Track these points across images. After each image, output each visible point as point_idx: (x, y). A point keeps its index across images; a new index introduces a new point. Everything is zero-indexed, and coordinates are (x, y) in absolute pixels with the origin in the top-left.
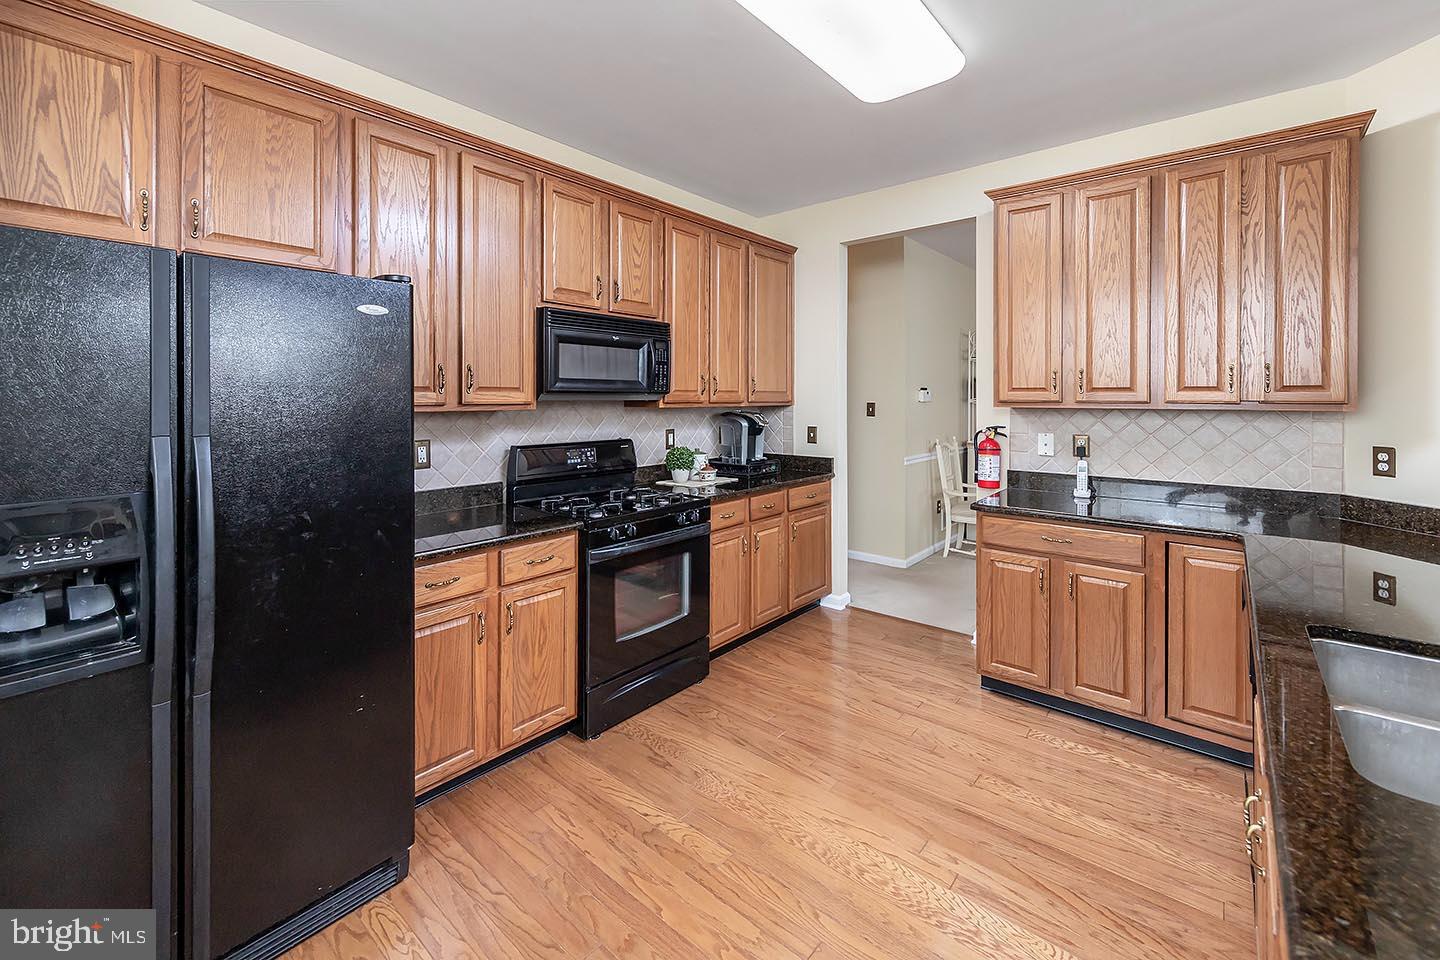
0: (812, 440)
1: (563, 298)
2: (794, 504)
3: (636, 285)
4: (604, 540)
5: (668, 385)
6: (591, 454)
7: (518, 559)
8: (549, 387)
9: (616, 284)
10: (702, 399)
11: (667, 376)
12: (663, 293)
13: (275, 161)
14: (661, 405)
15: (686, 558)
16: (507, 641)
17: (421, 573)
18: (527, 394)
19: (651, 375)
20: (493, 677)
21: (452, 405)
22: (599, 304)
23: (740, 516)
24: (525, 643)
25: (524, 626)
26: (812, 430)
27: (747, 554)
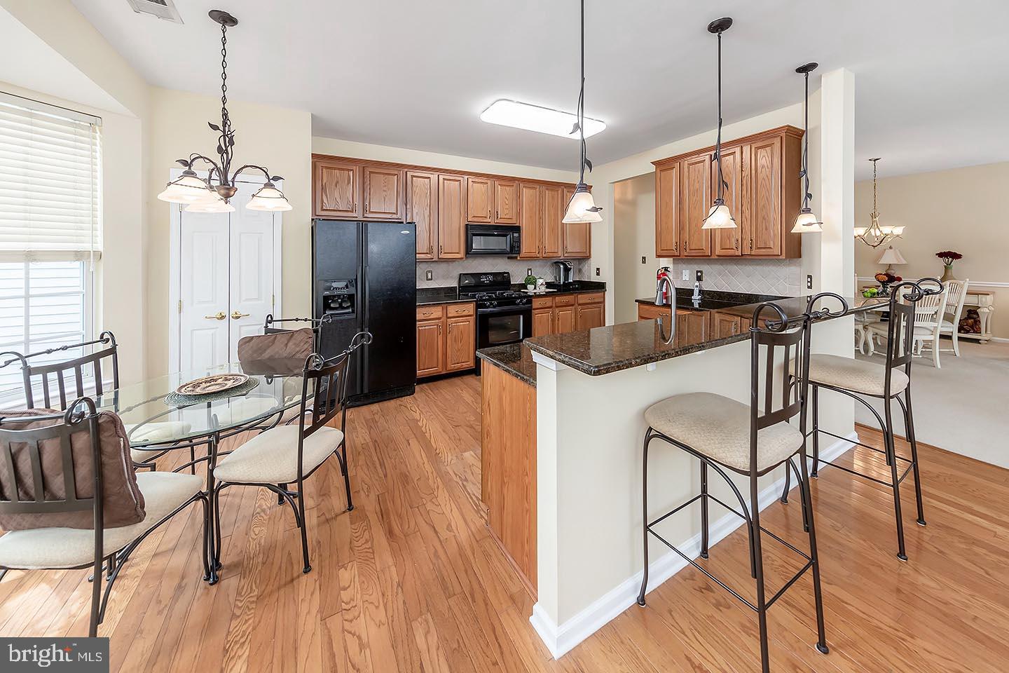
0: (598, 274)
1: (475, 219)
2: (580, 302)
3: (506, 212)
4: (485, 306)
5: (519, 250)
6: (491, 278)
7: (453, 310)
8: (469, 252)
9: (497, 212)
10: (538, 255)
11: (519, 247)
12: (519, 214)
13: (385, 189)
14: (518, 258)
15: (521, 317)
16: (449, 336)
17: (418, 310)
18: (462, 255)
19: (512, 247)
20: (444, 347)
21: (435, 259)
22: (491, 221)
23: (549, 304)
24: (455, 337)
25: (455, 332)
26: (598, 269)
27: (553, 320)
